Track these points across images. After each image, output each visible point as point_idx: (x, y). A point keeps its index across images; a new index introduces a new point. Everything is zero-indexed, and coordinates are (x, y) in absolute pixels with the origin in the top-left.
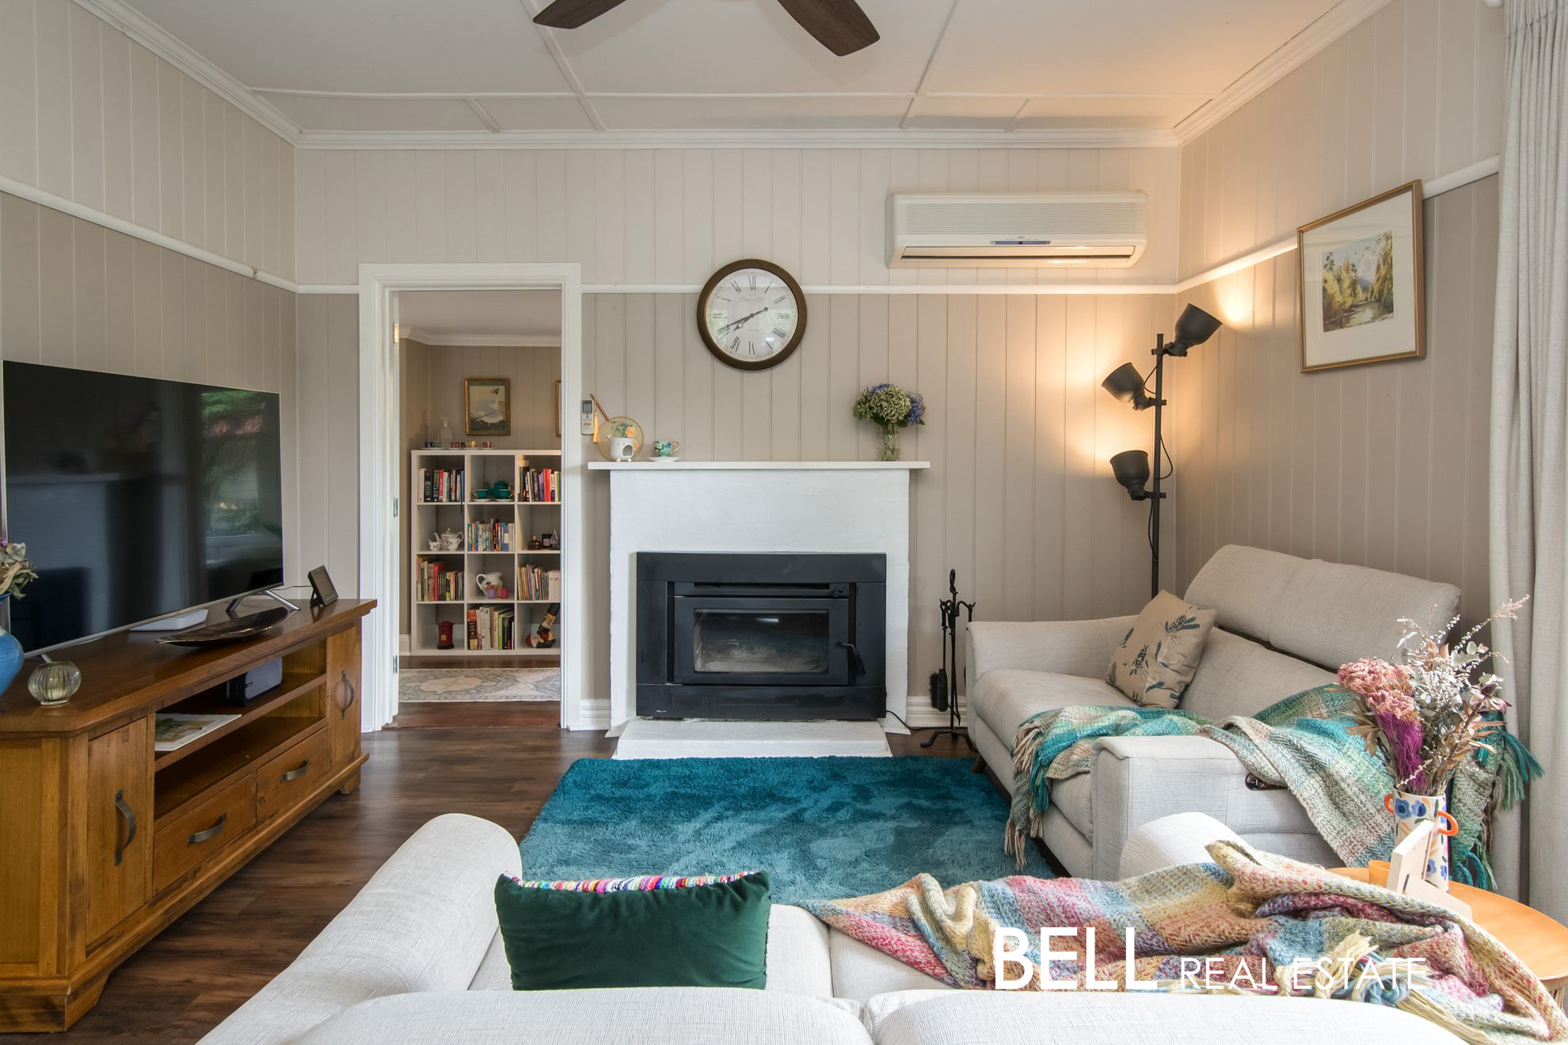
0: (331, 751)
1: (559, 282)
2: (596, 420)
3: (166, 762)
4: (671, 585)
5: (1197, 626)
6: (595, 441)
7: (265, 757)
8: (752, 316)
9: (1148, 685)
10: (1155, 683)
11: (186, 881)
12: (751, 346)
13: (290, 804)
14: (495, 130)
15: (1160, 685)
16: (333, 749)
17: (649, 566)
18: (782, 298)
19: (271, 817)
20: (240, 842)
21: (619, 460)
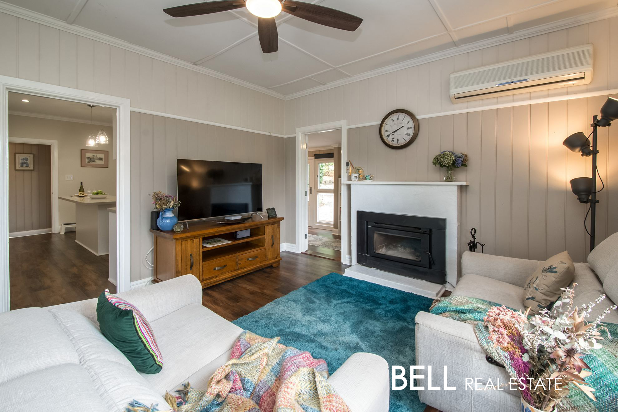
0: (267, 255)
1: (341, 126)
2: (350, 168)
3: (205, 249)
4: (367, 222)
5: (556, 272)
6: (350, 175)
7: (241, 253)
8: (398, 129)
9: (527, 297)
10: (530, 297)
11: (213, 278)
12: (398, 140)
13: (251, 266)
14: (324, 85)
15: (533, 298)
16: (268, 255)
17: (361, 215)
18: (409, 122)
19: (244, 268)
20: (233, 272)
21: (353, 181)
